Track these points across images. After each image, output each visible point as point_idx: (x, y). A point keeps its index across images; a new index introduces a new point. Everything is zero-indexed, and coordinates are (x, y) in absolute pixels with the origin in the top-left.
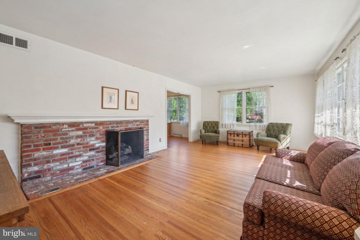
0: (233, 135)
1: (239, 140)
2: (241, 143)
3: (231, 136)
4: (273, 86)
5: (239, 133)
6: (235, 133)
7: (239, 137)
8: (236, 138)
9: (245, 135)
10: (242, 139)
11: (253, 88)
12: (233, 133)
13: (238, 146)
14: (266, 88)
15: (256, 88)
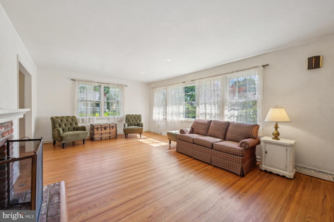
0: (100, 129)
1: (106, 133)
2: (108, 135)
3: (97, 130)
4: (127, 86)
5: (106, 126)
6: (102, 126)
7: (106, 130)
8: (104, 131)
9: (113, 127)
10: (110, 131)
11: (113, 84)
12: (100, 127)
13: (106, 139)
14: (121, 86)
15: (115, 84)
